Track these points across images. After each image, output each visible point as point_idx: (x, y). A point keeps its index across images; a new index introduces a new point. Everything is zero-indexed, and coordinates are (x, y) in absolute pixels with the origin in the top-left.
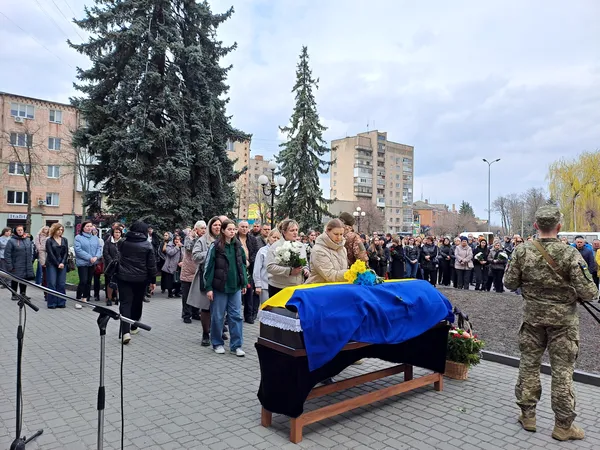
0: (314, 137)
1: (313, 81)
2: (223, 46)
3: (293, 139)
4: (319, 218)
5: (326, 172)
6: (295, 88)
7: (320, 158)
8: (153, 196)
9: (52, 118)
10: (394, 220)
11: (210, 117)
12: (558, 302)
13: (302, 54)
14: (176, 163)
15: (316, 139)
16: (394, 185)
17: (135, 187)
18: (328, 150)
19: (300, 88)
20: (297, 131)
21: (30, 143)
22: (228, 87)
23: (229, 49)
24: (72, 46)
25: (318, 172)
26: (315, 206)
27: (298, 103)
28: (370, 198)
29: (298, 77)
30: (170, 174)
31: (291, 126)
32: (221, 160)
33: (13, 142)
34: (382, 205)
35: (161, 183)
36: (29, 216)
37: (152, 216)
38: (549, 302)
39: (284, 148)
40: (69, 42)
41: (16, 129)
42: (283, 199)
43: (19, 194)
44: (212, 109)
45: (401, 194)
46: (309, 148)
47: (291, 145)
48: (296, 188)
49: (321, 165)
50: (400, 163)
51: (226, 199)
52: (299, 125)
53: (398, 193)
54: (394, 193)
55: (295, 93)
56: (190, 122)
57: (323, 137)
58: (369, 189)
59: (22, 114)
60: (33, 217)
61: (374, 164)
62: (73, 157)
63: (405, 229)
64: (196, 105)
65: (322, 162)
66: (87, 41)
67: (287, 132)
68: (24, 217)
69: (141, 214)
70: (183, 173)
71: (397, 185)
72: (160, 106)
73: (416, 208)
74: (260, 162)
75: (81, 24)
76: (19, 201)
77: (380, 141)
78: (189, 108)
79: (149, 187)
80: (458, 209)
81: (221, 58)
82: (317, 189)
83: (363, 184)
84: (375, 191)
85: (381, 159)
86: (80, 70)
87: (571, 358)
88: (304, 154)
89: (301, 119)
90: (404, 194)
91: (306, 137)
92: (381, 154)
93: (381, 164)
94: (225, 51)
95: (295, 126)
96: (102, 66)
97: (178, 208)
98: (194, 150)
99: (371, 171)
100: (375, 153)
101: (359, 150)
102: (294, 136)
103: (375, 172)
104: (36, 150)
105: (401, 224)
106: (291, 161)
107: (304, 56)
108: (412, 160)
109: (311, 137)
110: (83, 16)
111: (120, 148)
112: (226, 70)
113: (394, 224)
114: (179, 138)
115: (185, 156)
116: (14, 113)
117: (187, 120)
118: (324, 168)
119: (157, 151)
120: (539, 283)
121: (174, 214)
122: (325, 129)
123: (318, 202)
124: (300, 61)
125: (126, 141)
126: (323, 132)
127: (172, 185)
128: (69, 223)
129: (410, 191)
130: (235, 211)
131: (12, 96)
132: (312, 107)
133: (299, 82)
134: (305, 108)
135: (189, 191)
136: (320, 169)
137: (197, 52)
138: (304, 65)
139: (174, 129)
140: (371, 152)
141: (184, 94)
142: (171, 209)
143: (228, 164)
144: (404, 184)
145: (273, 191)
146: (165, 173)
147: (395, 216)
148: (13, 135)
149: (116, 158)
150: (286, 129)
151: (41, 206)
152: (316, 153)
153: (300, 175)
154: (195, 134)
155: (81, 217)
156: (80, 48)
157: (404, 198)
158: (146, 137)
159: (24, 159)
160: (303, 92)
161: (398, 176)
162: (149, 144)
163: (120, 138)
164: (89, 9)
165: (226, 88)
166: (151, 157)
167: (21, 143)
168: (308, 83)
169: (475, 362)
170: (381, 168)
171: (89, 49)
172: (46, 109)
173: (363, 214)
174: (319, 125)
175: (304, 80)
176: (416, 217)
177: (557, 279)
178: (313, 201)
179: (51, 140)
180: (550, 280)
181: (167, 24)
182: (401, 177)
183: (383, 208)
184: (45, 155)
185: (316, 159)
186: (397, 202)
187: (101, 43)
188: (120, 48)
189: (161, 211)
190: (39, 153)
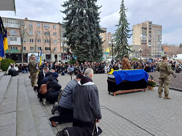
0: (126, 27)
1: (125, 10)
2: (98, 7)
3: (119, 29)
4: (127, 52)
5: (130, 38)
6: (120, 12)
7: (128, 33)
8: (83, 49)
9: (54, 27)
10: (154, 51)
11: (95, 27)
12: (165, 73)
13: (122, 1)
14: (87, 41)
15: (127, 28)
16: (155, 39)
17: (78, 47)
18: (130, 31)
19: (121, 12)
20: (120, 26)
21: (49, 35)
22: (100, 18)
23: (100, 7)
24: (61, 12)
25: (127, 38)
26: (126, 48)
27: (121, 17)
28: (146, 44)
29: (121, 9)
30: (86, 43)
31: (118, 24)
32: (98, 38)
33: (45, 34)
34: (150, 46)
35: (84, 46)
36: (51, 54)
37: (82, 54)
38: (163, 73)
39: (116, 31)
40: (60, 11)
41: (46, 31)
42: (116, 47)
43: (48, 48)
44: (96, 25)
45: (157, 42)
46: (124, 31)
47: (119, 30)
48: (120, 43)
49: (128, 36)
50: (157, 31)
51: (100, 49)
52: (121, 24)
53: (156, 42)
54: (155, 42)
55: (120, 14)
56: (90, 29)
57: (129, 27)
58: (146, 41)
59: (47, 27)
60: (52, 54)
61: (148, 32)
62: (60, 38)
63: (158, 53)
64: (92, 24)
65: (128, 35)
66: (64, 10)
67: (117, 26)
68: (50, 54)
69: (80, 54)
70: (89, 43)
71: (156, 39)
72: (83, 26)
73: (163, 46)
74: (109, 34)
75: (63, 6)
76: (48, 50)
77: (150, 25)
78: (90, 25)
79: (81, 47)
80: (178, 46)
81: (98, 10)
82: (126, 43)
83: (144, 39)
84: (148, 41)
85: (150, 30)
86: (63, 18)
87: (168, 84)
88: (123, 32)
89: (122, 22)
90: (158, 42)
91: (123, 27)
92: (150, 29)
93: (150, 32)
94: (99, 8)
95: (120, 24)
96: (69, 17)
97: (88, 52)
98: (92, 37)
99: (146, 35)
100: (148, 29)
101: (142, 28)
102: (119, 28)
103: (148, 35)
104: (51, 37)
105: (157, 52)
106: (118, 35)
107: (122, 2)
108: (162, 30)
109: (125, 27)
110: (63, 4)
111: (74, 38)
112: (99, 13)
113: (154, 52)
114: (88, 34)
115: (89, 39)
116: (45, 26)
117: (90, 28)
118: (129, 36)
119: (83, 37)
120: (161, 70)
121: (87, 53)
122: (129, 24)
123: (127, 47)
124: (121, 4)
125: (75, 36)
126: (129, 25)
127: (87, 46)
128: (60, 55)
129: (160, 41)
130: (102, 51)
131: (44, 22)
132: (125, 18)
133: (121, 10)
134: (123, 18)
135: (90, 47)
136: (128, 37)
137: (91, 10)
138: (123, 5)
139: (87, 32)
140: (146, 28)
141: (89, 21)
142: (87, 52)
143: (100, 40)
144: (159, 38)
145: (113, 46)
146: (85, 43)
147: (155, 49)
148: (45, 33)
149: (73, 40)
150: (117, 25)
151: (53, 51)
152: (126, 32)
153: (121, 39)
154: (92, 32)
155: (63, 53)
156: (63, 12)
157: (158, 43)
158: (80, 34)
159: (48, 39)
160: (122, 13)
161: (156, 36)
162: (81, 36)
163: (74, 35)
164: (65, 2)
165: (99, 18)
166: (81, 40)
167: (47, 35)
168: (124, 10)
169: (155, 86)
170: (150, 33)
171: (65, 12)
172: (52, 25)
173: (142, 50)
174: (127, 23)
175: (122, 10)
176: (162, 49)
177: (164, 69)
178: (125, 47)
179: (54, 33)
180: (163, 69)
181: (84, 3)
182: (157, 36)
183: (150, 47)
184: (53, 37)
185: (126, 34)
186: (156, 45)
187: (68, 10)
188: (73, 11)
189: (84, 53)
190: (52, 37)
